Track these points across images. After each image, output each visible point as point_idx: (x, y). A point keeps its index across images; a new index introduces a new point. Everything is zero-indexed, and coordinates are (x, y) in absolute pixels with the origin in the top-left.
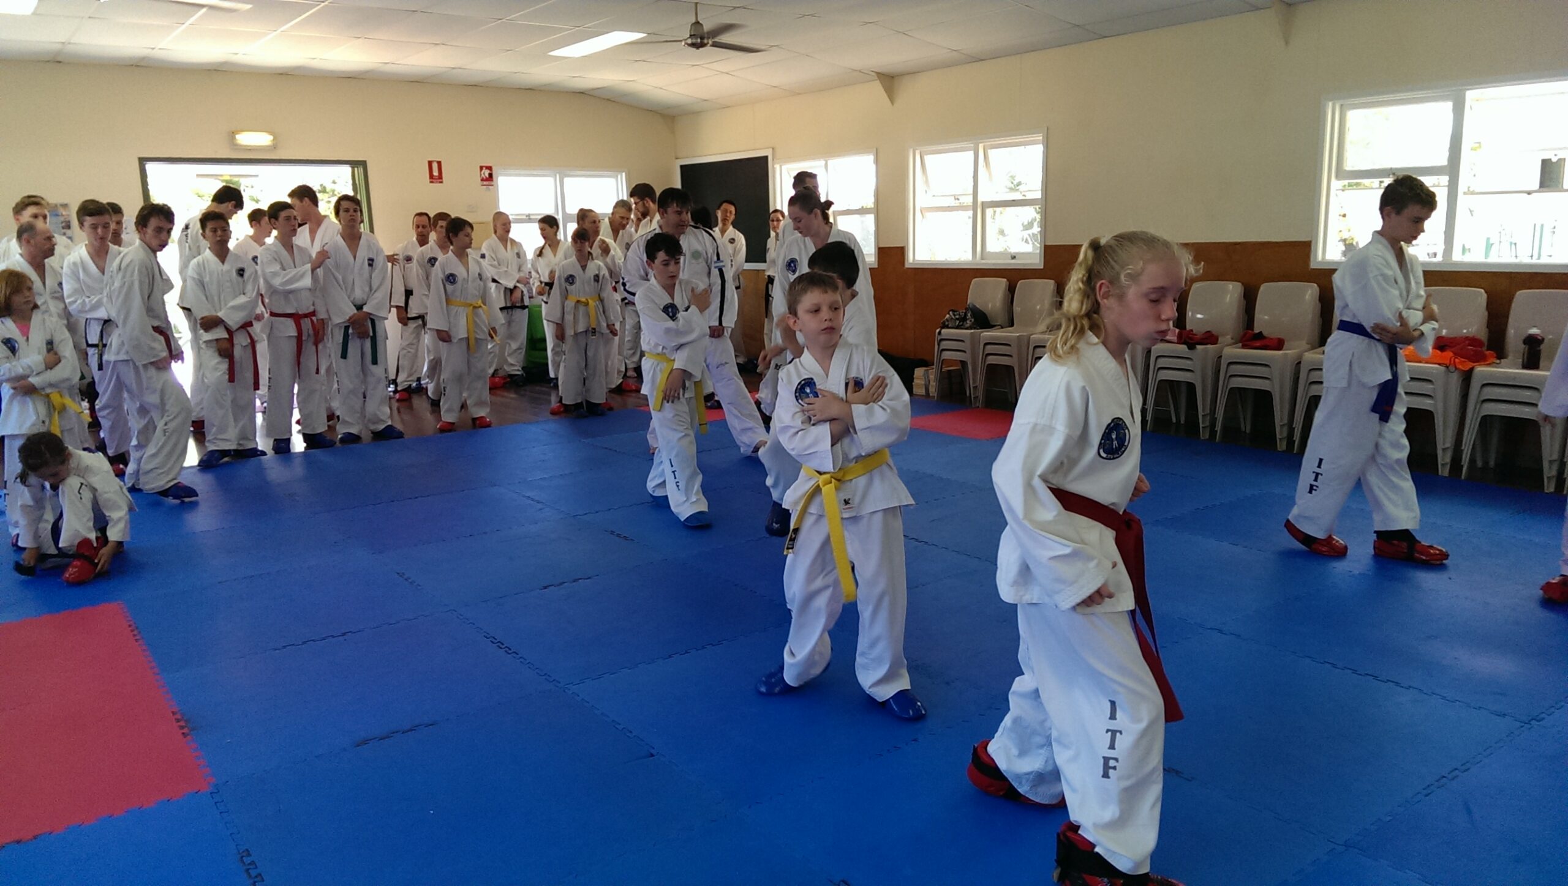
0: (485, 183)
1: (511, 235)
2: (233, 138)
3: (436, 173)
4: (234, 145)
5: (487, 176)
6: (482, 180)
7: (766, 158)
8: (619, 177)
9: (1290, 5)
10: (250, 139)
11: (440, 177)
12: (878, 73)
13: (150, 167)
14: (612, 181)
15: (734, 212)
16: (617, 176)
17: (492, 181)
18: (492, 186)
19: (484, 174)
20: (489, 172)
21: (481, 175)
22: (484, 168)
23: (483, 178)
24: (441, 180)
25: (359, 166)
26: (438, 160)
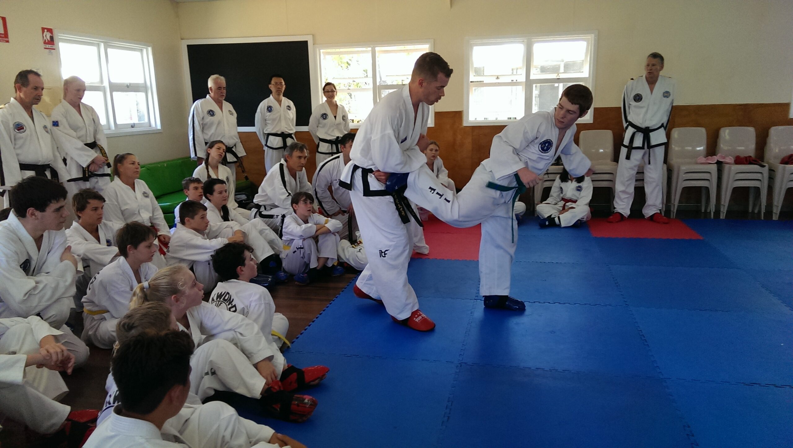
0: (48, 46)
1: (83, 101)
3: (2, 30)
5: (49, 39)
6: (45, 43)
7: (305, 43)
8: (145, 50)
11: (6, 36)
14: (138, 54)
15: (284, 83)
16: (141, 51)
17: (53, 44)
18: (54, 49)
19: (46, 36)
20: (50, 34)
21: (43, 37)
22: (46, 30)
23: (45, 40)
24: (6, 39)
26: (3, 16)
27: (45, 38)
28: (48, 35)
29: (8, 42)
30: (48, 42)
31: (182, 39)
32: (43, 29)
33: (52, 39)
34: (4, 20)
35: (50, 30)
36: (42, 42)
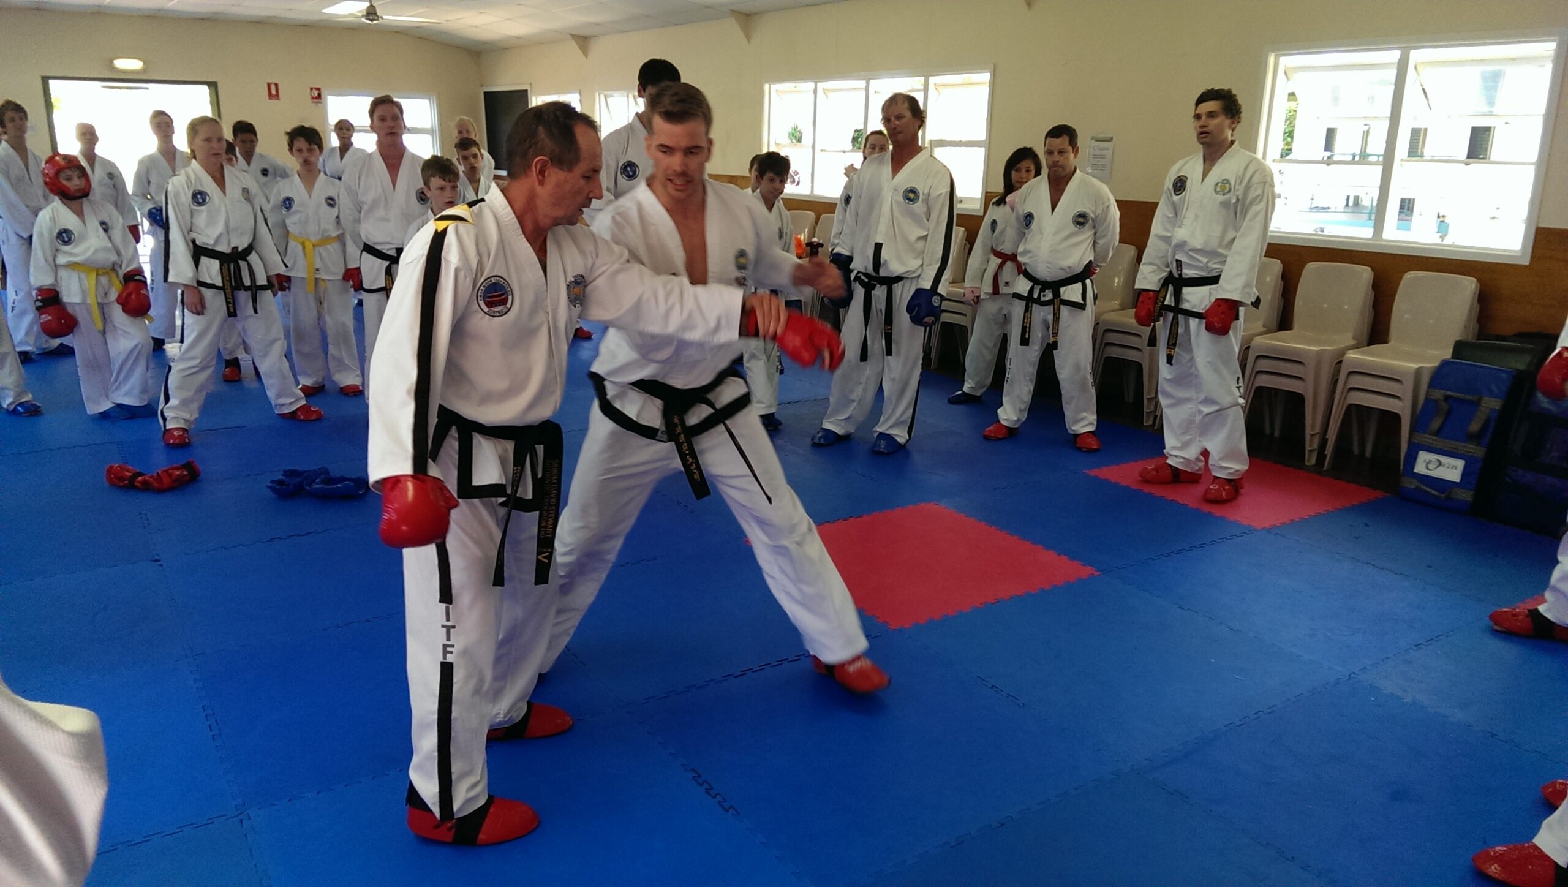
0: (315, 100)
2: (112, 62)
3: (274, 92)
4: (113, 69)
5: (316, 95)
6: (313, 98)
7: (526, 91)
8: (432, 99)
9: (748, 15)
10: (124, 64)
11: (277, 96)
12: (572, 35)
13: (52, 83)
14: (425, 102)
16: (430, 98)
17: (321, 99)
18: (320, 102)
19: (314, 94)
20: (318, 92)
21: (311, 95)
22: (314, 90)
23: (313, 96)
25: (213, 85)
26: (276, 82)
28: (316, 93)
29: (278, 99)
30: (316, 98)
31: (482, 86)
32: (311, 89)
33: (319, 96)
34: (276, 85)
35: (319, 89)
36: (310, 98)
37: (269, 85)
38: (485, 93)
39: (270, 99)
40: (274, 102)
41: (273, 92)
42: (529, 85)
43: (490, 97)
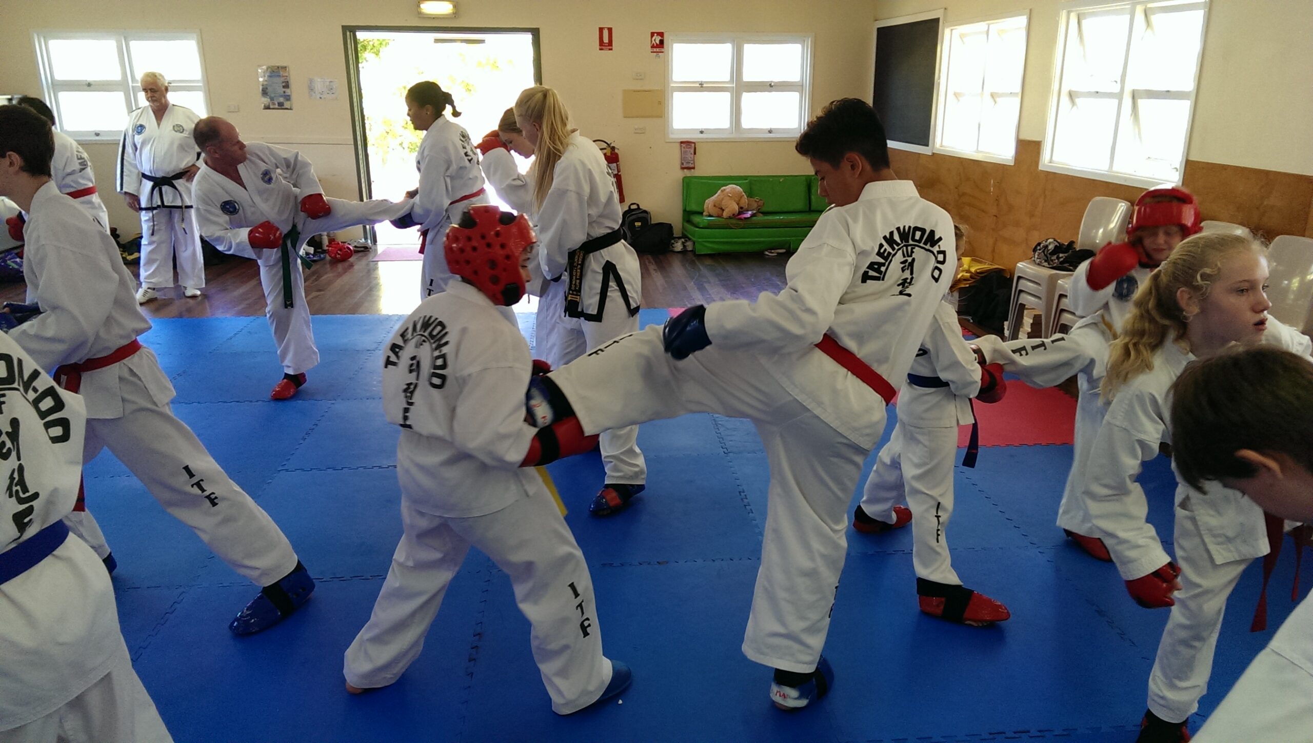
0: (658, 50)
2: (419, 6)
3: (606, 40)
4: (420, 15)
5: (658, 42)
7: (936, 21)
10: (433, 8)
11: (610, 43)
16: (804, 41)
17: (663, 47)
18: (663, 52)
19: (655, 40)
20: (660, 38)
21: (651, 41)
22: (656, 35)
23: (654, 44)
24: (610, 47)
25: (536, 33)
26: (609, 26)
27: (653, 42)
28: (657, 39)
29: (611, 49)
30: (657, 46)
31: (876, 20)
32: (652, 34)
33: (662, 42)
34: (610, 30)
35: (661, 34)
37: (601, 30)
38: (880, 30)
39: (601, 49)
40: (606, 53)
41: (606, 42)
42: (942, 10)
43: (887, 36)
